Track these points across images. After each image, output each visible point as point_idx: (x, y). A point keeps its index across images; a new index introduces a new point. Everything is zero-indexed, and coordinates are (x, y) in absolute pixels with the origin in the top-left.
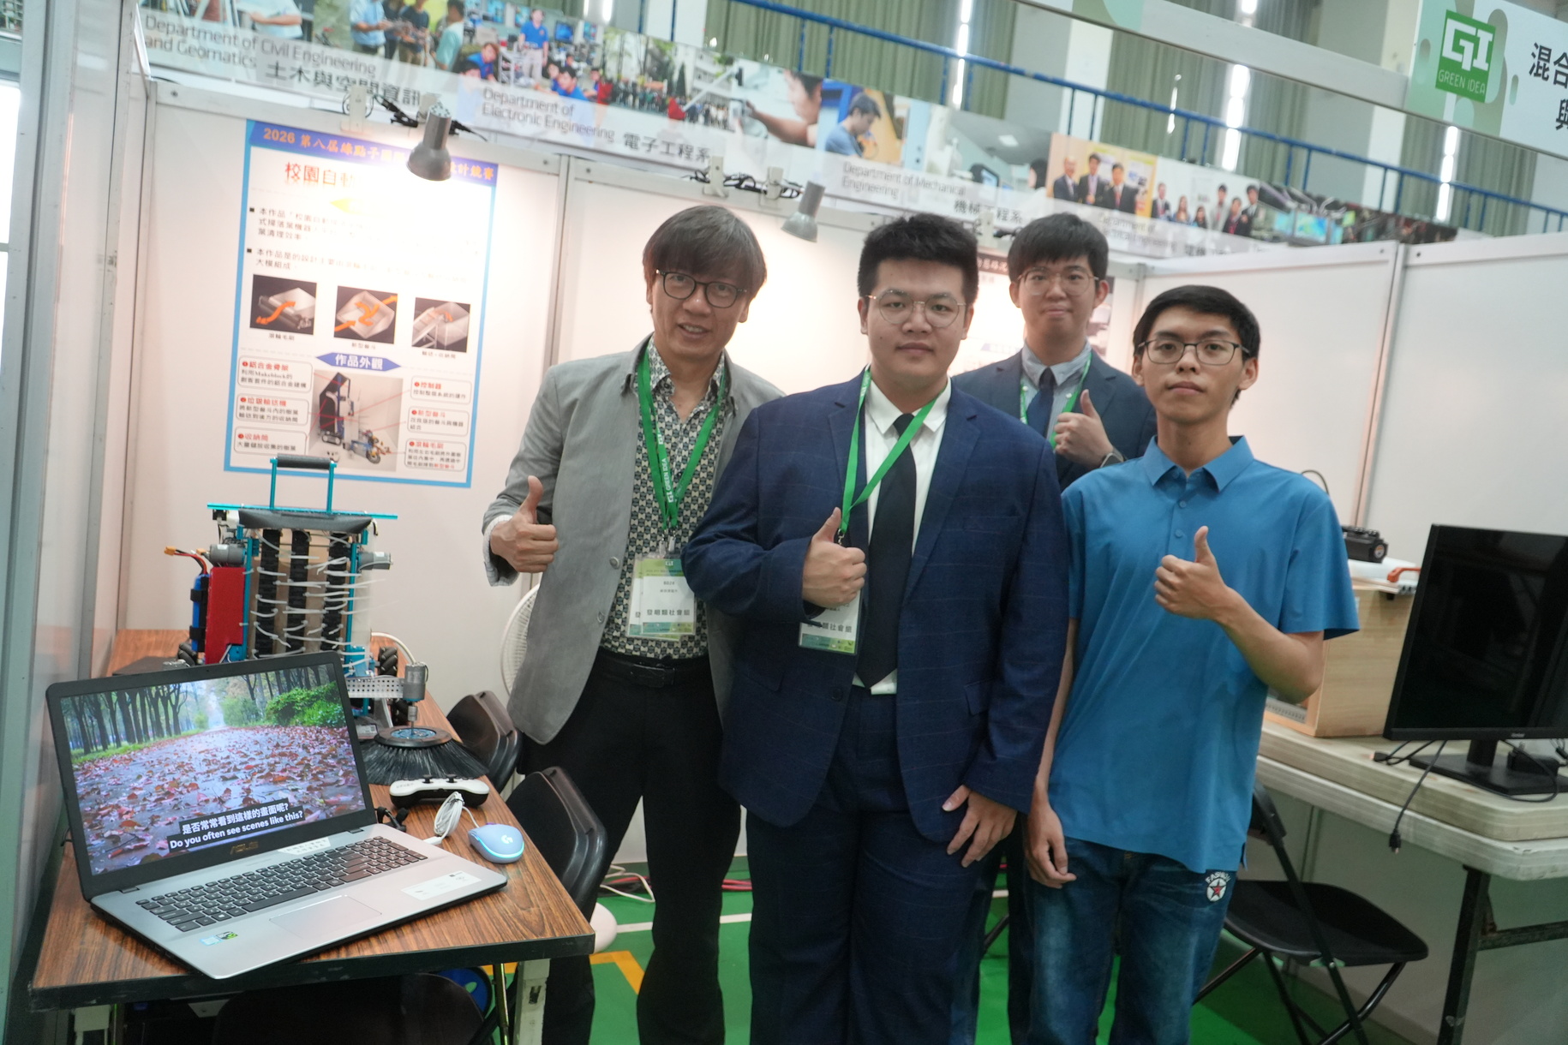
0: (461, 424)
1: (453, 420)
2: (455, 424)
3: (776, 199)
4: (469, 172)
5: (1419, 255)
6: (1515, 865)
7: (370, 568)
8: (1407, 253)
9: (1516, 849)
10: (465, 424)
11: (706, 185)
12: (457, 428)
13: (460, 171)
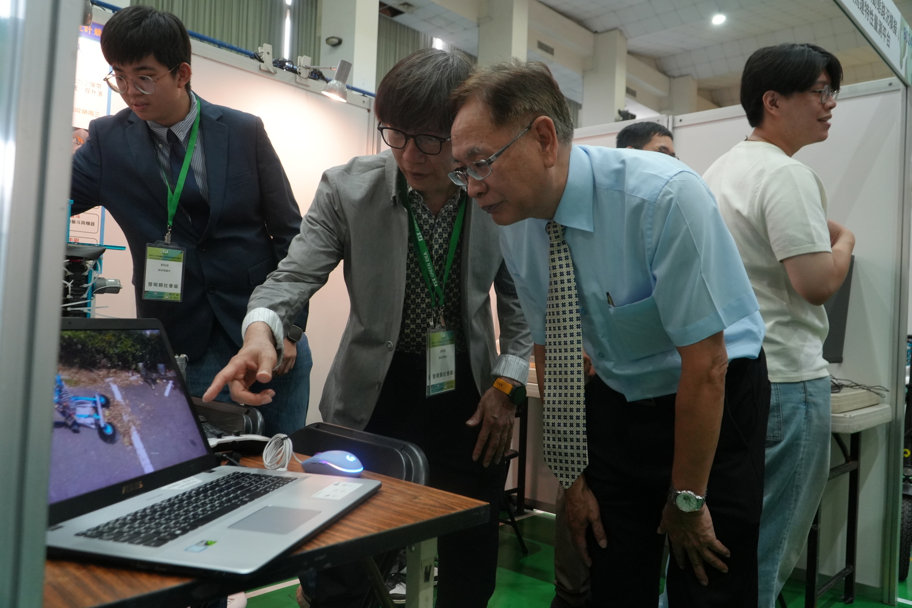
0: (93, 224)
1: (86, 221)
2: (88, 223)
3: (307, 78)
4: (93, 32)
5: (681, 121)
6: (847, 424)
7: (102, 291)
8: (673, 120)
9: (845, 415)
10: (96, 224)
11: (262, 64)
12: (90, 226)
13: (86, 31)
